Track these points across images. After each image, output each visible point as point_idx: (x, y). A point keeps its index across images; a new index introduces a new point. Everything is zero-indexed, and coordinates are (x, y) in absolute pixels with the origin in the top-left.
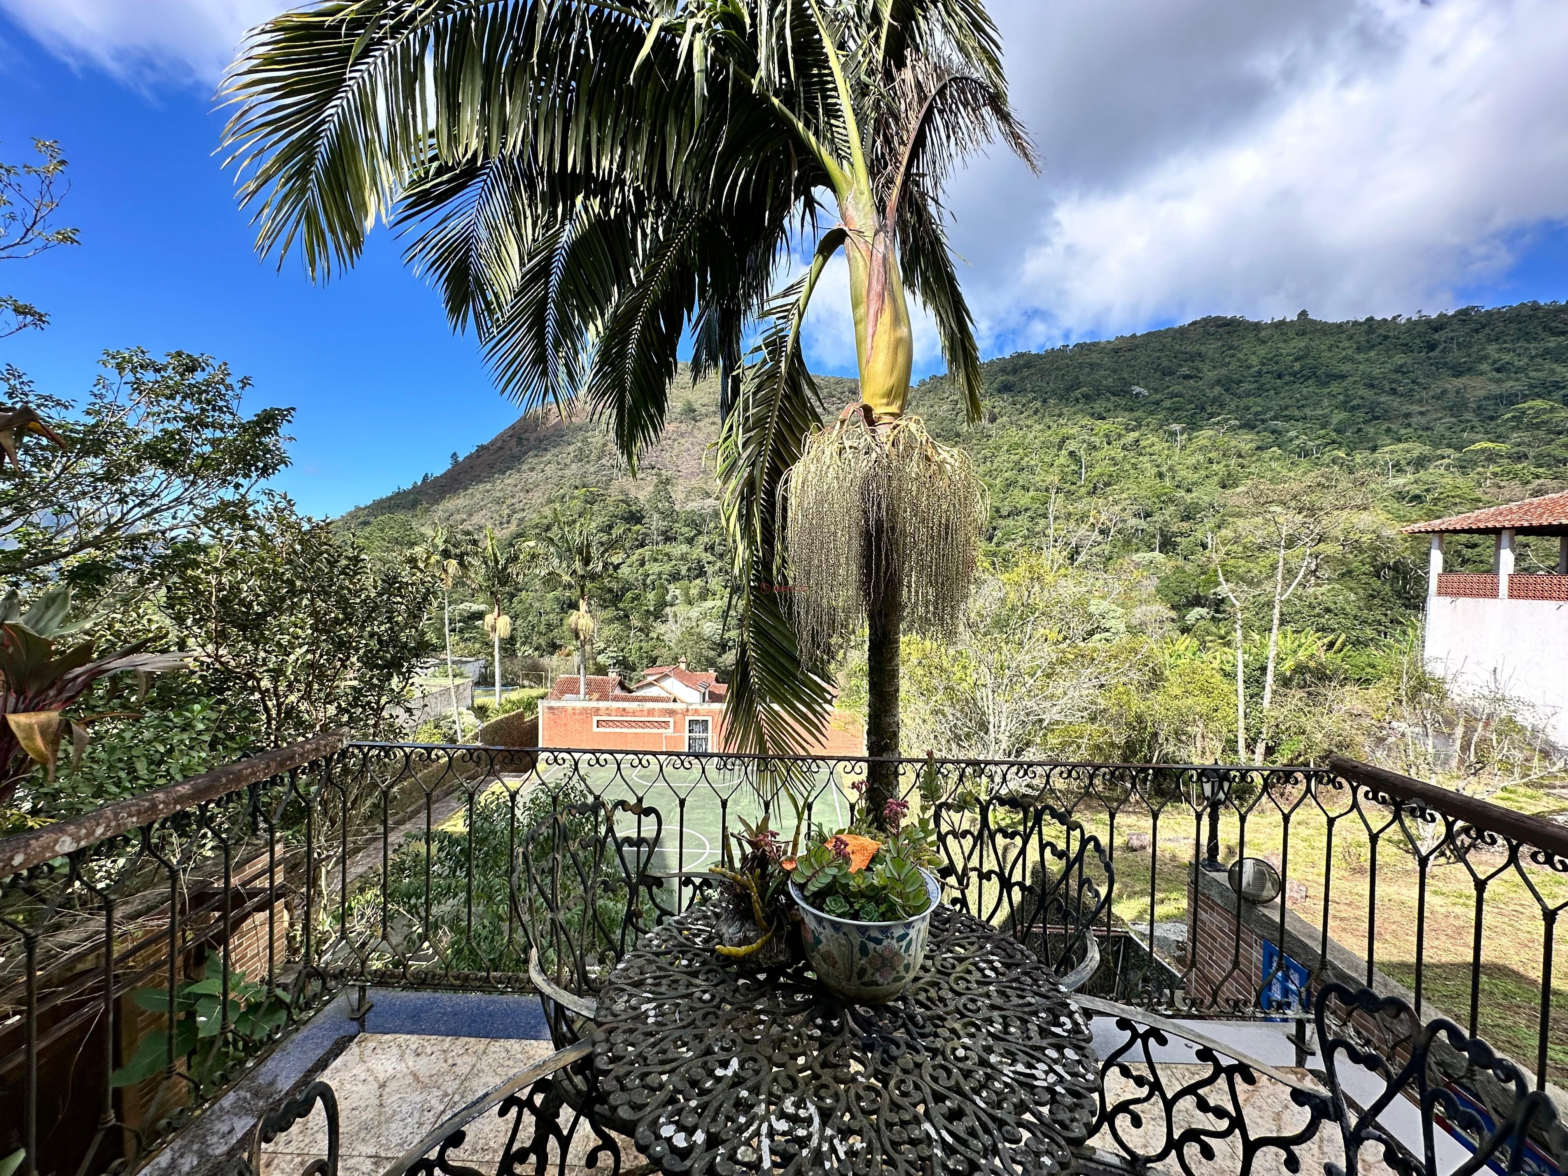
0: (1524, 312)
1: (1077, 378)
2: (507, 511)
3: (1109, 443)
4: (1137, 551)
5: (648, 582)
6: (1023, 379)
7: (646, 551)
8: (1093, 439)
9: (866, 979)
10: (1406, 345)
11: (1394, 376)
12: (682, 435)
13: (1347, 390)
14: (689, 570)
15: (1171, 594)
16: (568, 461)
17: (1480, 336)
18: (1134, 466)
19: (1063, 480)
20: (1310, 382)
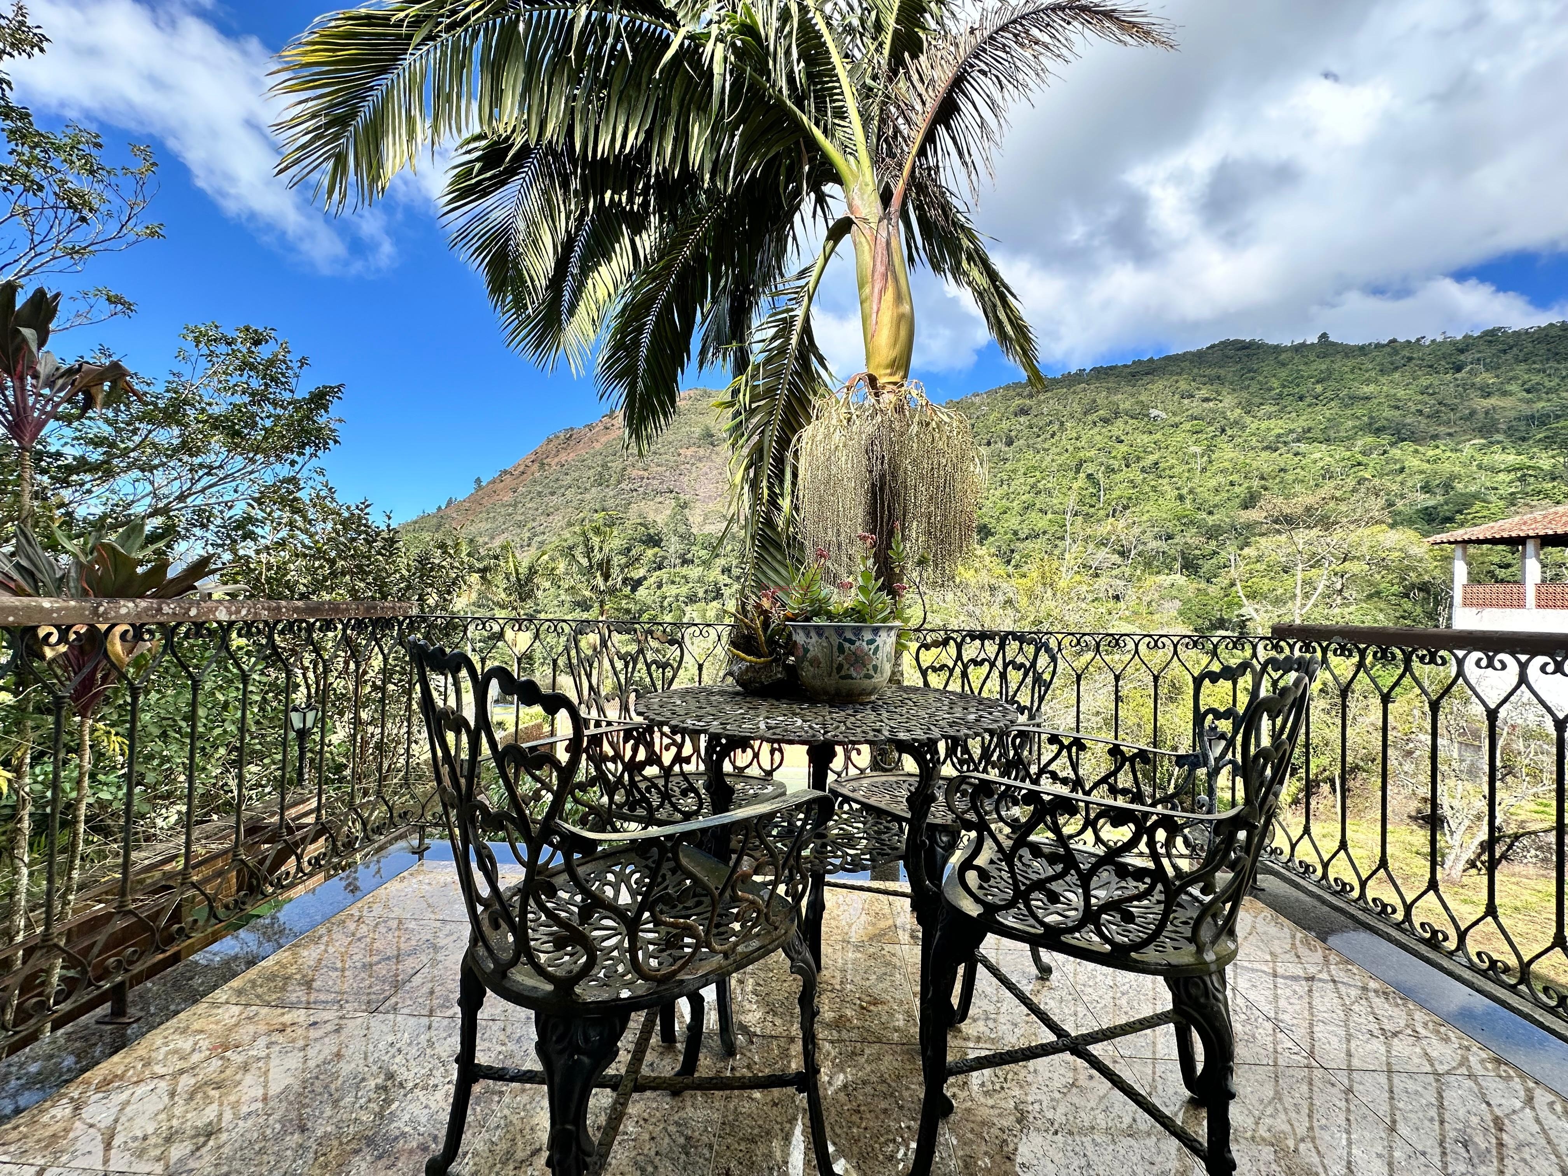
0: (1553, 333)
1: (1095, 401)
2: (528, 534)
3: (1127, 466)
4: (1158, 573)
5: (666, 604)
6: (1039, 403)
7: (663, 574)
8: (1111, 461)
9: (843, 673)
10: (1431, 366)
11: (1420, 397)
12: (700, 460)
13: (1371, 411)
14: (706, 592)
15: (1194, 617)
16: (588, 485)
17: (1509, 356)
18: (1154, 489)
19: (1081, 502)
20: (1333, 404)
